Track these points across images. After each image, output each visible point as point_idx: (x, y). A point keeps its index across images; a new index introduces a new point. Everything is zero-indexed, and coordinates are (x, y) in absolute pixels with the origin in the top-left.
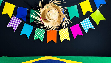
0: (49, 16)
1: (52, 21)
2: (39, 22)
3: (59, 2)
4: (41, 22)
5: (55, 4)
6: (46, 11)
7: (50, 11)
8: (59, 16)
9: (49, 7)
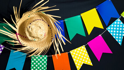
0: (31, 31)
1: (36, 40)
2: (13, 41)
3: (47, 8)
4: (18, 42)
5: (41, 12)
6: (27, 23)
7: (34, 23)
8: (49, 31)
9: (32, 16)
